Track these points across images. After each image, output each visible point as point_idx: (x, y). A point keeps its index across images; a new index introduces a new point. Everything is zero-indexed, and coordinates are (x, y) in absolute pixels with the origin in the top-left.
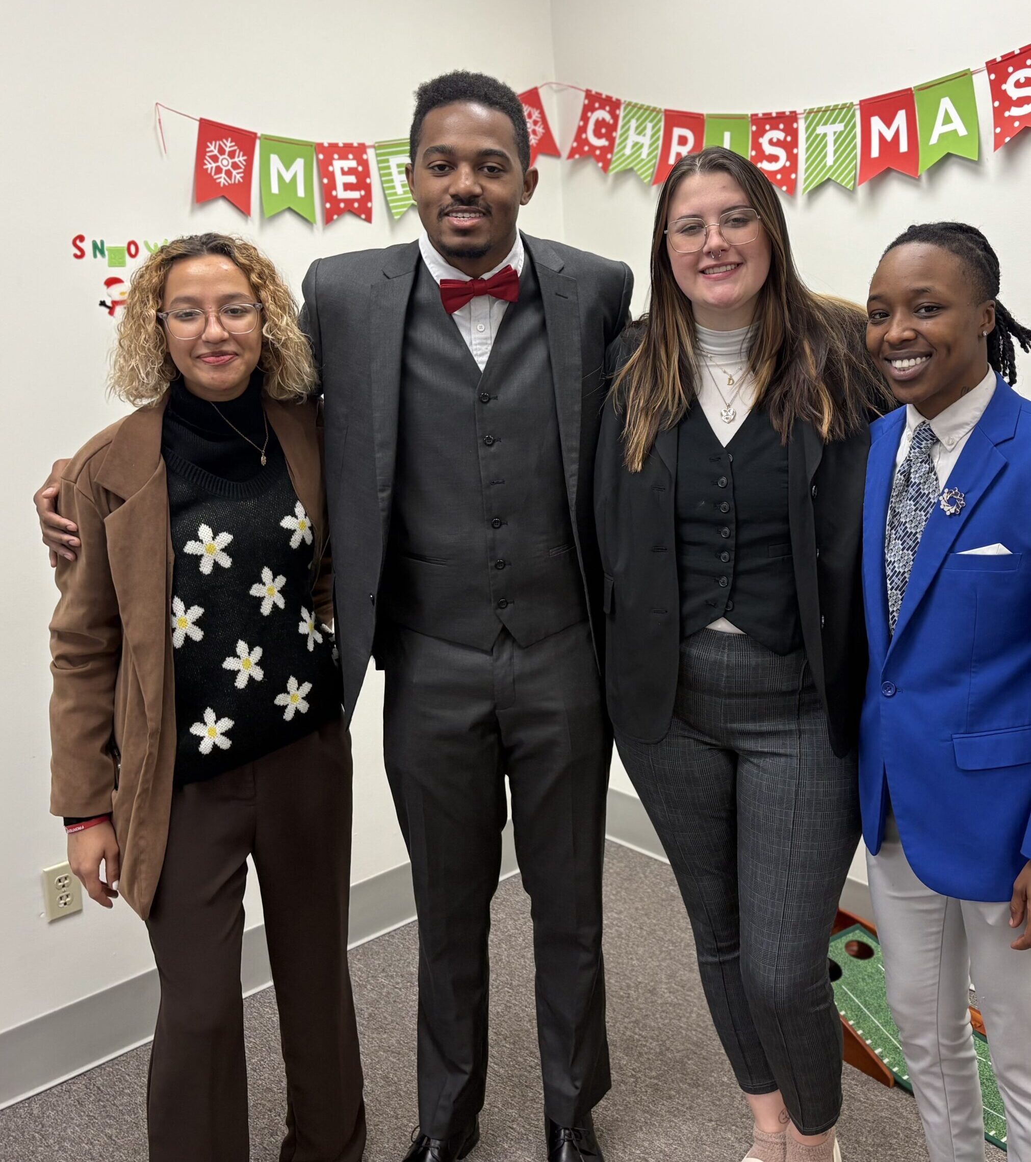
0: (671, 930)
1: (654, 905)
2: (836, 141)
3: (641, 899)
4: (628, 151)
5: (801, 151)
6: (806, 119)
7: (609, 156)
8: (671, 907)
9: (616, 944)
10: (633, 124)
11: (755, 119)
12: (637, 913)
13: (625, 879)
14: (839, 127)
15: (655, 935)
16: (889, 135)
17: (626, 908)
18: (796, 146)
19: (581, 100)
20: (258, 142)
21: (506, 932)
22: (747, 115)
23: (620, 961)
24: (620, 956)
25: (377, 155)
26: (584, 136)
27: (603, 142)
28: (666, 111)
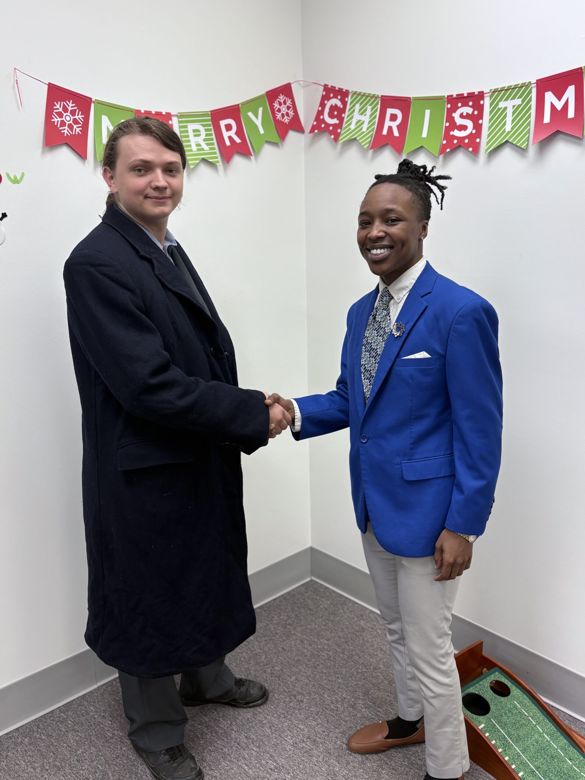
0: (363, 655)
1: (351, 634)
2: (514, 113)
3: (342, 629)
4: (353, 127)
5: (485, 122)
6: (491, 97)
7: (339, 131)
8: (362, 637)
9: (327, 664)
10: (358, 107)
11: (450, 99)
12: (340, 640)
13: (331, 614)
14: (518, 102)
15: (353, 659)
16: (559, 105)
17: (332, 636)
18: (482, 118)
19: (320, 92)
20: (93, 105)
21: (254, 651)
22: (445, 96)
23: (330, 679)
24: (330, 675)
25: (179, 122)
26: (322, 117)
27: (335, 121)
28: (382, 96)
